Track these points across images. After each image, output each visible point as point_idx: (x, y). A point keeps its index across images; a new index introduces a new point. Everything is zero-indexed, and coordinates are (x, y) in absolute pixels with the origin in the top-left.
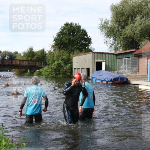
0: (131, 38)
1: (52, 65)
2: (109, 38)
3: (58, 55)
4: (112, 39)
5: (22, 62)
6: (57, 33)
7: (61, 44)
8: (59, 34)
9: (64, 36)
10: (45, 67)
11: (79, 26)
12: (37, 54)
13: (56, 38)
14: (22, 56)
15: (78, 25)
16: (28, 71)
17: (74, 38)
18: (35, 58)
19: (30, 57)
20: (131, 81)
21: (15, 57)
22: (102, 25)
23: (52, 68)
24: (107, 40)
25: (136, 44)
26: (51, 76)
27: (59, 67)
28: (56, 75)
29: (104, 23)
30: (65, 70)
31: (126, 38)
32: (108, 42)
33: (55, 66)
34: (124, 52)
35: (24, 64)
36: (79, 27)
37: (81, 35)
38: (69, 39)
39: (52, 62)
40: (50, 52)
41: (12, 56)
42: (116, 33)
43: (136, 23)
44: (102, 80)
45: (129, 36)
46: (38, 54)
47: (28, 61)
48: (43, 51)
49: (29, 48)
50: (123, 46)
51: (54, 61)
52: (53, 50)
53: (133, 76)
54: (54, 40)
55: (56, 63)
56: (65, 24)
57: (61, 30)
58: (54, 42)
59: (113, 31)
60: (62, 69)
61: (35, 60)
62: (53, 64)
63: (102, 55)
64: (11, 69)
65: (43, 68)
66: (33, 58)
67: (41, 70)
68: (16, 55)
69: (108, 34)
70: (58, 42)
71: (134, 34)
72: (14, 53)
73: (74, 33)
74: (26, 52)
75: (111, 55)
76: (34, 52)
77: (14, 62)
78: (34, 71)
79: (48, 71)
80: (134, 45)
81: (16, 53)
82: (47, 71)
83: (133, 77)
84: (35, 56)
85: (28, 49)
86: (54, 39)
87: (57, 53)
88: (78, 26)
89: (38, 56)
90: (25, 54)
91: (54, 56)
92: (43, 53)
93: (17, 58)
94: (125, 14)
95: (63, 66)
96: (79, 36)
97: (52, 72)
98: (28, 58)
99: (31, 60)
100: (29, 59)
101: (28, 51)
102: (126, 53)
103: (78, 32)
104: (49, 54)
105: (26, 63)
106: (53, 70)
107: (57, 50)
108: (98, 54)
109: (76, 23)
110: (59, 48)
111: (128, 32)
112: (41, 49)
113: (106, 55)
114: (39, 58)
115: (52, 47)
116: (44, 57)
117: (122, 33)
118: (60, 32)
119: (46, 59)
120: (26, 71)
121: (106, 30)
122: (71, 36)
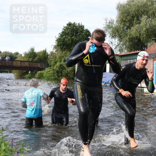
0: (137, 39)
1: (54, 67)
2: (114, 39)
3: (61, 56)
4: (117, 40)
5: (23, 63)
6: (59, 33)
7: (63, 45)
8: (61, 34)
9: (66, 36)
10: (47, 69)
11: (83, 26)
12: (38, 54)
13: (58, 38)
14: (23, 57)
15: (81, 25)
16: (29, 72)
17: (77, 39)
18: (36, 59)
19: (31, 58)
21: (16, 58)
22: (107, 26)
23: (54, 70)
24: (112, 41)
25: (141, 45)
26: (53, 77)
27: (61, 68)
28: (58, 76)
29: (109, 23)
30: (68, 71)
31: (131, 40)
32: (114, 43)
33: (57, 67)
34: (129, 53)
35: (25, 65)
36: (82, 27)
37: (85, 36)
38: (72, 40)
40: (52, 53)
41: (13, 57)
42: (121, 33)
43: (142, 23)
44: (105, 83)
45: (134, 37)
46: (40, 55)
47: (29, 62)
48: (45, 52)
49: (31, 48)
50: (128, 47)
51: (56, 63)
52: (56, 51)
54: (57, 40)
55: (58, 64)
56: (67, 24)
57: (63, 31)
58: (56, 42)
59: (118, 32)
60: (64, 71)
61: (37, 61)
62: (56, 66)
64: (11, 70)
65: (45, 69)
66: (34, 59)
67: (42, 72)
68: (17, 56)
69: (113, 34)
70: (61, 43)
71: (140, 34)
72: (15, 53)
73: (77, 33)
74: (27, 53)
76: (35, 52)
77: (15, 63)
78: (36, 73)
79: (50, 72)
80: (139, 46)
81: (17, 54)
82: (49, 72)
84: (36, 57)
85: (30, 50)
86: (56, 39)
87: (59, 54)
89: (40, 57)
90: (26, 54)
91: (56, 57)
92: (45, 54)
93: (18, 59)
94: (131, 13)
95: (65, 68)
96: (83, 37)
97: (54, 73)
98: (29, 58)
99: (32, 61)
100: (30, 60)
101: (30, 52)
102: (132, 54)
103: (81, 32)
104: (50, 55)
105: (27, 64)
106: (55, 72)
107: (59, 51)
109: (79, 23)
110: (62, 48)
111: (134, 33)
112: (43, 50)
114: (41, 59)
115: (54, 48)
116: (45, 58)
117: (127, 34)
118: (63, 32)
119: (48, 61)
120: (27, 73)
121: (111, 31)
122: (74, 37)
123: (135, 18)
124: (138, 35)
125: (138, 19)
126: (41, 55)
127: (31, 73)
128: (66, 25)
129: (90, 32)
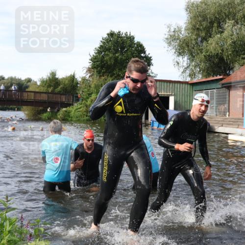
0: (217, 57)
1: (87, 101)
2: (181, 57)
3: (98, 84)
4: (186, 58)
5: (38, 95)
6: (96, 49)
7: (102, 67)
8: (98, 50)
9: (107, 53)
10: (76, 104)
11: (132, 36)
12: (62, 82)
13: (93, 56)
14: (39, 86)
15: (130, 35)
16: (48, 110)
17: (123, 57)
18: (59, 89)
19: (52, 88)
20: (216, 127)
21: (27, 87)
22: (171, 36)
23: (87, 106)
24: (178, 61)
25: (224, 67)
26: (86, 118)
29: (174, 31)
31: (209, 58)
32: (181, 64)
33: (92, 102)
34: (204, 80)
35: (42, 98)
36: (131, 39)
37: (136, 52)
38: (116, 59)
39: (88, 96)
40: (84, 79)
41: (22, 86)
42: (193, 48)
43: (226, 32)
45: (213, 54)
46: (65, 81)
47: (49, 93)
48: (72, 78)
49: (50, 72)
50: (204, 71)
51: (90, 94)
52: (90, 77)
53: (219, 119)
54: (91, 60)
55: (93, 97)
56: (108, 34)
57: (102, 44)
58: (90, 63)
59: (188, 46)
61: (60, 92)
62: (90, 99)
63: (169, 84)
64: (20, 107)
65: (73, 105)
66: (56, 90)
67: (68, 109)
68: (29, 83)
69: (179, 50)
70: (98, 63)
71: (223, 50)
72: (26, 80)
73: (123, 48)
74: (45, 80)
75: (184, 85)
76: (57, 79)
77: (25, 94)
78: (58, 111)
79: (81, 110)
80: (221, 69)
81: (29, 80)
82: (79, 110)
83: (219, 121)
84: (59, 85)
85: (49, 75)
86: (90, 58)
87: (95, 81)
88: (130, 37)
89: (65, 85)
90: (43, 81)
91: (90, 86)
92: (73, 81)
93: (30, 89)
94: (208, 17)
96: (132, 54)
97: (87, 112)
98: (48, 88)
99: (53, 93)
100: (50, 90)
101: (49, 78)
102: (208, 81)
103: (130, 46)
104: (82, 83)
105: (44, 97)
107: (96, 76)
108: (163, 83)
109: (127, 32)
110: (99, 72)
111: (213, 47)
112: (70, 75)
113: (176, 85)
114: (66, 89)
115: (87, 72)
116: (74, 87)
117: (202, 49)
118: (101, 46)
119: (77, 92)
120: (45, 111)
121: (177, 44)
122: (119, 54)
123: (215, 25)
124: (220, 51)
125: (219, 26)
126: (67, 82)
127: (52, 111)
128: (107, 36)
129: (144, 47)
